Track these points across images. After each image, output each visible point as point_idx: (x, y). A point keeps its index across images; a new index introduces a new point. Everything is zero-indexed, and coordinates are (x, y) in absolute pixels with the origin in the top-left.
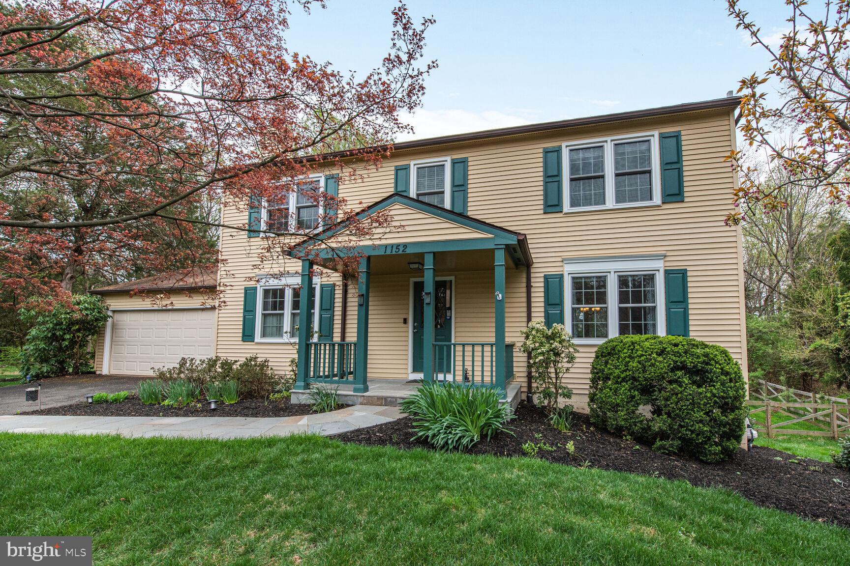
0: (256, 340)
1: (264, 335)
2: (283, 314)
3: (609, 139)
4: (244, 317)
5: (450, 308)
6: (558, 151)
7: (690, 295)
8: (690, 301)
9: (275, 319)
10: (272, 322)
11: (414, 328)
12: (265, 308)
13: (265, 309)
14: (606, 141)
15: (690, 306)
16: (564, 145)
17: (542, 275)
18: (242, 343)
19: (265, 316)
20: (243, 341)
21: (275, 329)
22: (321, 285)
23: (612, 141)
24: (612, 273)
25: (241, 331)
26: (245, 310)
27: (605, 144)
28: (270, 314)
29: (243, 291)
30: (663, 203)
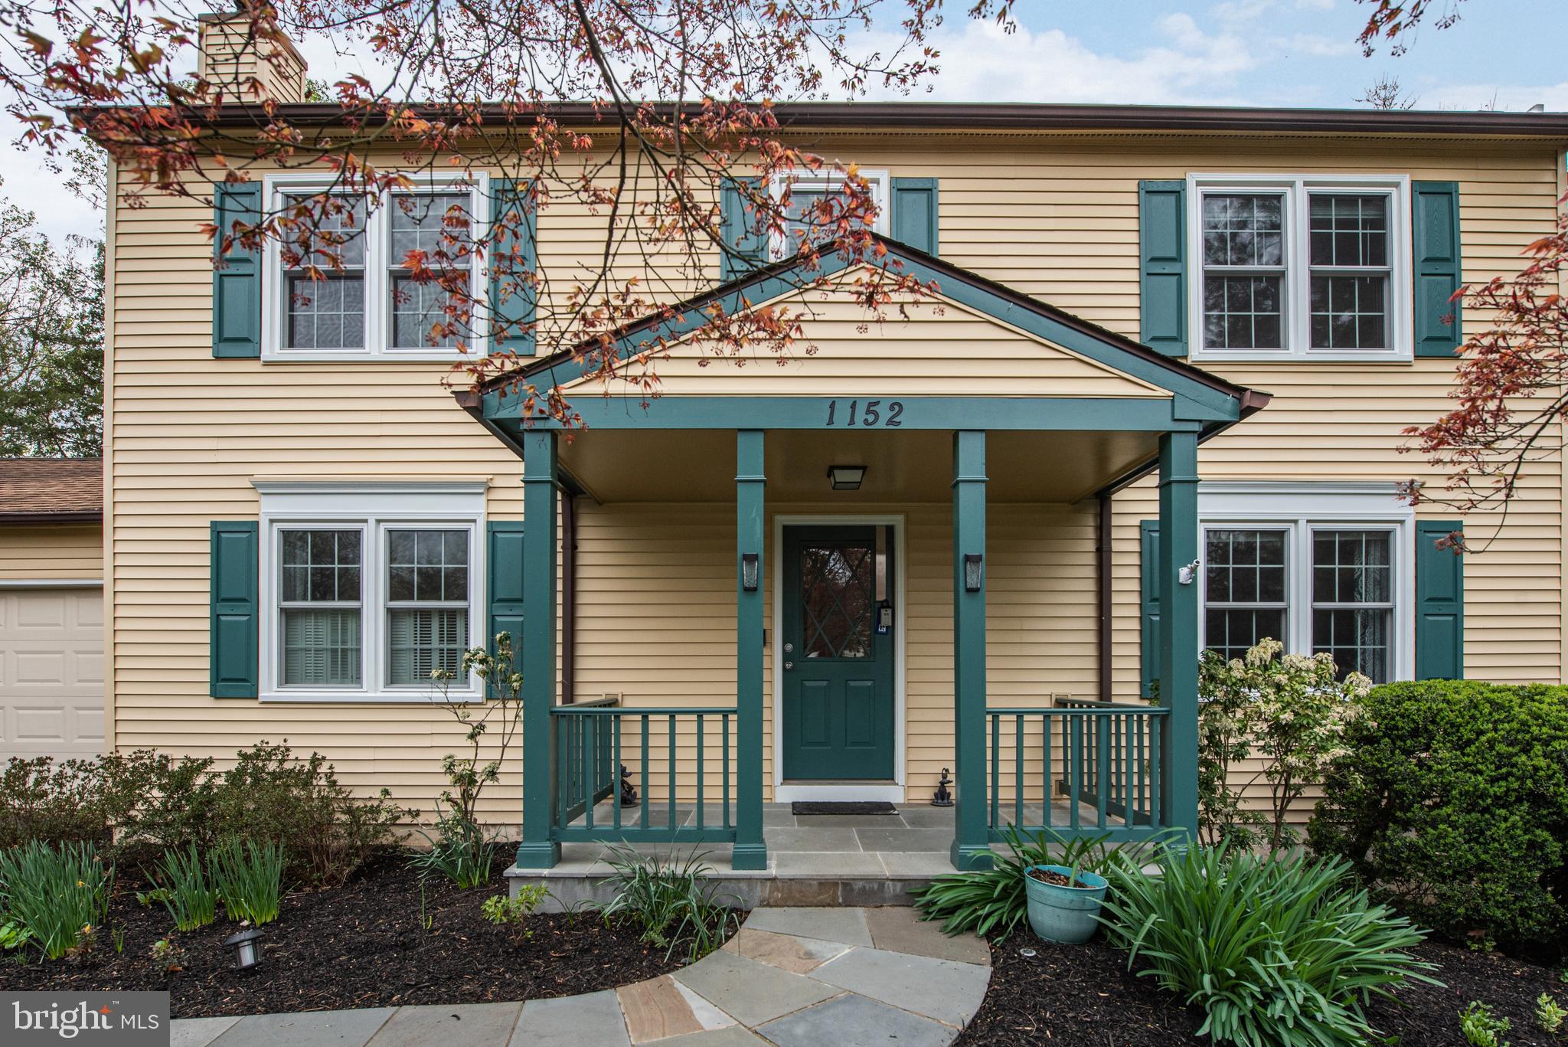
0: (264, 694)
1: (288, 677)
2: (357, 613)
3: (1299, 178)
4: (216, 618)
5: (890, 604)
6: (1177, 193)
7: (1467, 584)
8: (1467, 597)
9: (325, 626)
10: (316, 636)
11: (786, 656)
12: (288, 591)
13: (288, 593)
14: (1291, 184)
15: (1467, 610)
16: (1192, 177)
17: (1136, 521)
18: (210, 702)
19: (288, 616)
20: (215, 694)
21: (326, 658)
22: (490, 524)
23: (1306, 184)
24: (1302, 524)
25: (206, 664)
26: (218, 597)
27: (1288, 190)
28: (307, 612)
29: (207, 535)
30: (1417, 357)
